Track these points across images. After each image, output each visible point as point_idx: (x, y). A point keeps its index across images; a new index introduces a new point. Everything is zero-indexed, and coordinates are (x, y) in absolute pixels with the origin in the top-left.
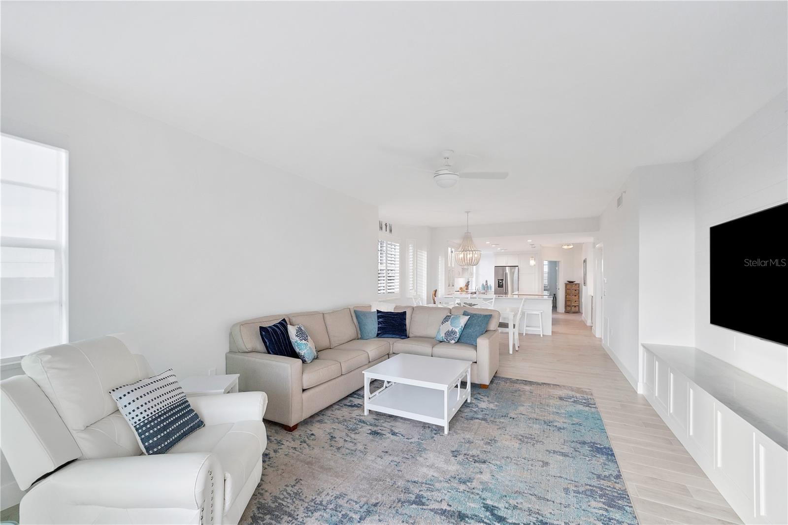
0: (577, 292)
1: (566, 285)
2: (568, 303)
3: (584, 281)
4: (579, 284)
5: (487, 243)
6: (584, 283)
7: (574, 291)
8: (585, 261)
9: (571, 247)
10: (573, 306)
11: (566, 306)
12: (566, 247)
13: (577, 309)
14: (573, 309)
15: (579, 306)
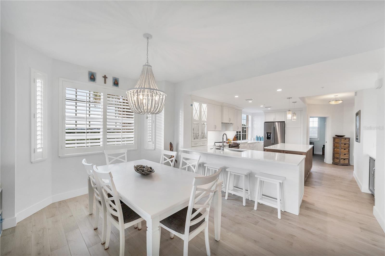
0: (347, 146)
1: (334, 139)
2: (337, 156)
3: (357, 136)
4: (349, 139)
5: (261, 106)
6: (357, 139)
7: (343, 145)
8: (358, 114)
9: (341, 102)
10: (342, 159)
11: (334, 158)
12: (333, 103)
13: (346, 162)
14: (342, 162)
15: (349, 159)
